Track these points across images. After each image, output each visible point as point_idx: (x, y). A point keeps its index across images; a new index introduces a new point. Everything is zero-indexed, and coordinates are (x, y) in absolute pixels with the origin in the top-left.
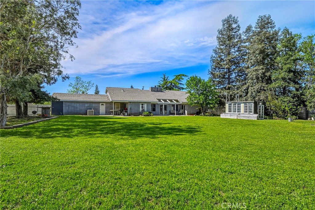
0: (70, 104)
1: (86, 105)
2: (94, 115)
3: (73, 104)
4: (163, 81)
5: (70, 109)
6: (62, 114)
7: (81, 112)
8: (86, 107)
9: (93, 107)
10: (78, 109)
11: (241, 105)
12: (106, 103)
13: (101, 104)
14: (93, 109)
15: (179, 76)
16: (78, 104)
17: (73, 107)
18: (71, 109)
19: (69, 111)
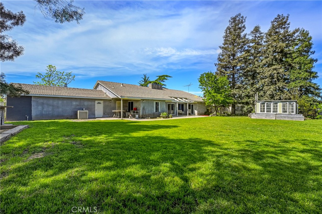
0: (45, 101)
1: (74, 103)
2: (89, 118)
3: (51, 102)
4: (143, 81)
5: (45, 109)
6: (30, 119)
7: (66, 115)
8: (73, 107)
9: (84, 106)
10: (60, 110)
11: (278, 104)
12: (105, 100)
13: (96, 102)
14: (85, 110)
15: (162, 76)
16: (60, 102)
17: (51, 107)
18: (48, 109)
19: (43, 113)
